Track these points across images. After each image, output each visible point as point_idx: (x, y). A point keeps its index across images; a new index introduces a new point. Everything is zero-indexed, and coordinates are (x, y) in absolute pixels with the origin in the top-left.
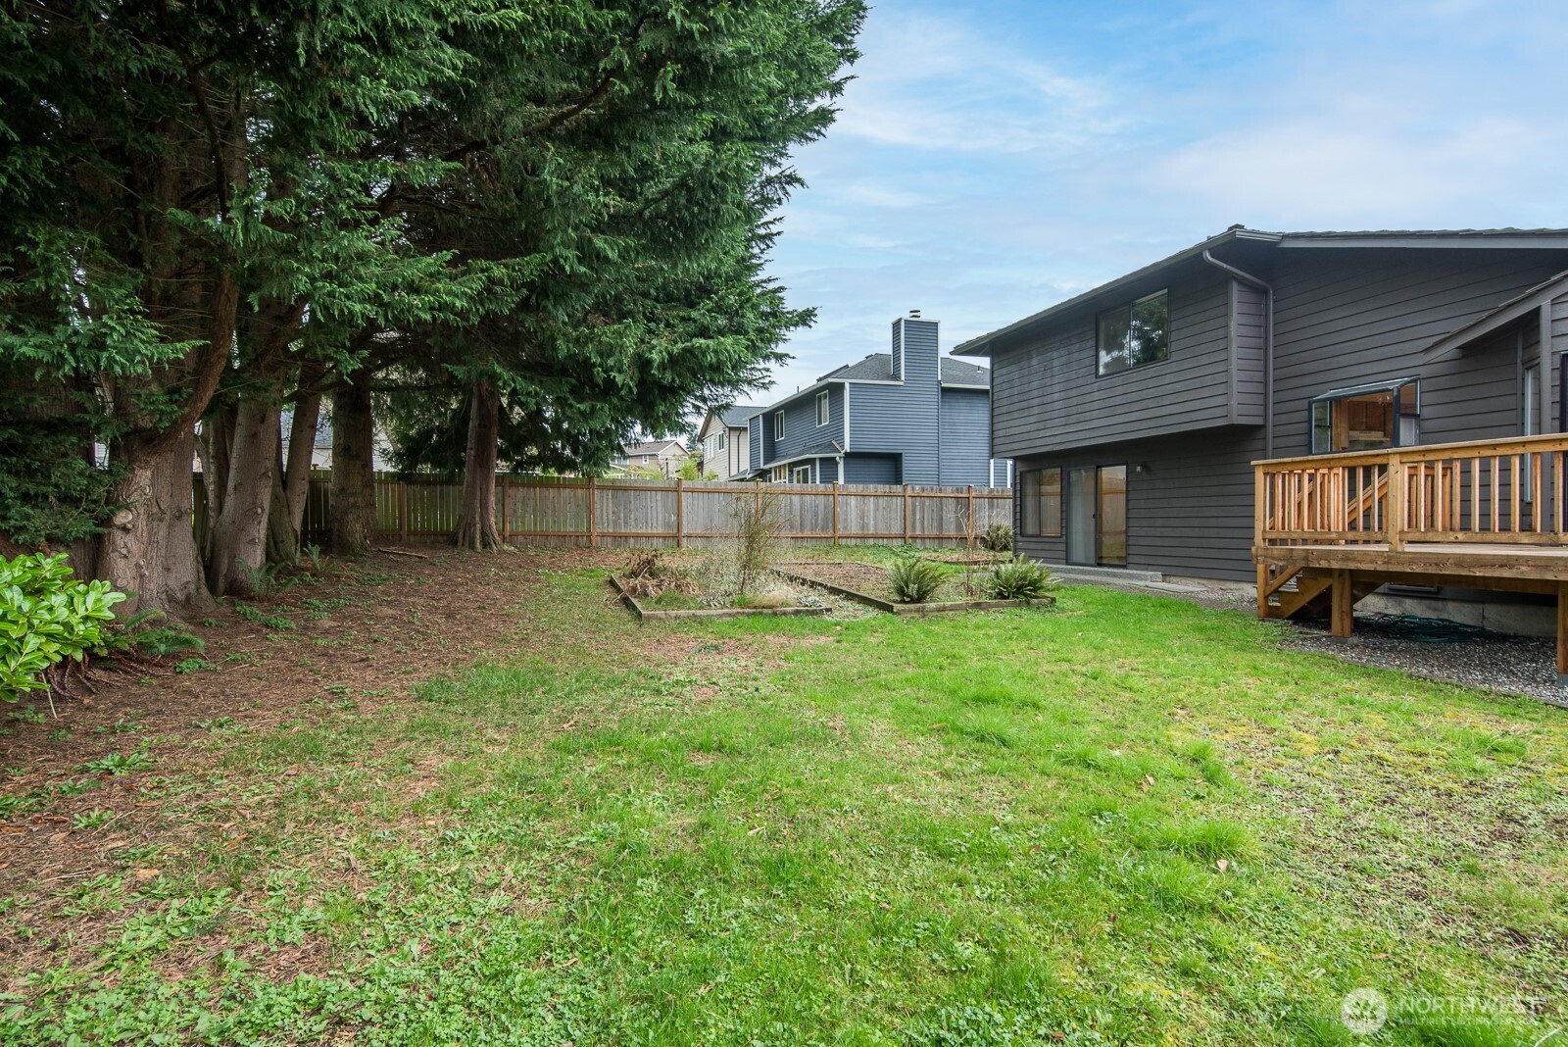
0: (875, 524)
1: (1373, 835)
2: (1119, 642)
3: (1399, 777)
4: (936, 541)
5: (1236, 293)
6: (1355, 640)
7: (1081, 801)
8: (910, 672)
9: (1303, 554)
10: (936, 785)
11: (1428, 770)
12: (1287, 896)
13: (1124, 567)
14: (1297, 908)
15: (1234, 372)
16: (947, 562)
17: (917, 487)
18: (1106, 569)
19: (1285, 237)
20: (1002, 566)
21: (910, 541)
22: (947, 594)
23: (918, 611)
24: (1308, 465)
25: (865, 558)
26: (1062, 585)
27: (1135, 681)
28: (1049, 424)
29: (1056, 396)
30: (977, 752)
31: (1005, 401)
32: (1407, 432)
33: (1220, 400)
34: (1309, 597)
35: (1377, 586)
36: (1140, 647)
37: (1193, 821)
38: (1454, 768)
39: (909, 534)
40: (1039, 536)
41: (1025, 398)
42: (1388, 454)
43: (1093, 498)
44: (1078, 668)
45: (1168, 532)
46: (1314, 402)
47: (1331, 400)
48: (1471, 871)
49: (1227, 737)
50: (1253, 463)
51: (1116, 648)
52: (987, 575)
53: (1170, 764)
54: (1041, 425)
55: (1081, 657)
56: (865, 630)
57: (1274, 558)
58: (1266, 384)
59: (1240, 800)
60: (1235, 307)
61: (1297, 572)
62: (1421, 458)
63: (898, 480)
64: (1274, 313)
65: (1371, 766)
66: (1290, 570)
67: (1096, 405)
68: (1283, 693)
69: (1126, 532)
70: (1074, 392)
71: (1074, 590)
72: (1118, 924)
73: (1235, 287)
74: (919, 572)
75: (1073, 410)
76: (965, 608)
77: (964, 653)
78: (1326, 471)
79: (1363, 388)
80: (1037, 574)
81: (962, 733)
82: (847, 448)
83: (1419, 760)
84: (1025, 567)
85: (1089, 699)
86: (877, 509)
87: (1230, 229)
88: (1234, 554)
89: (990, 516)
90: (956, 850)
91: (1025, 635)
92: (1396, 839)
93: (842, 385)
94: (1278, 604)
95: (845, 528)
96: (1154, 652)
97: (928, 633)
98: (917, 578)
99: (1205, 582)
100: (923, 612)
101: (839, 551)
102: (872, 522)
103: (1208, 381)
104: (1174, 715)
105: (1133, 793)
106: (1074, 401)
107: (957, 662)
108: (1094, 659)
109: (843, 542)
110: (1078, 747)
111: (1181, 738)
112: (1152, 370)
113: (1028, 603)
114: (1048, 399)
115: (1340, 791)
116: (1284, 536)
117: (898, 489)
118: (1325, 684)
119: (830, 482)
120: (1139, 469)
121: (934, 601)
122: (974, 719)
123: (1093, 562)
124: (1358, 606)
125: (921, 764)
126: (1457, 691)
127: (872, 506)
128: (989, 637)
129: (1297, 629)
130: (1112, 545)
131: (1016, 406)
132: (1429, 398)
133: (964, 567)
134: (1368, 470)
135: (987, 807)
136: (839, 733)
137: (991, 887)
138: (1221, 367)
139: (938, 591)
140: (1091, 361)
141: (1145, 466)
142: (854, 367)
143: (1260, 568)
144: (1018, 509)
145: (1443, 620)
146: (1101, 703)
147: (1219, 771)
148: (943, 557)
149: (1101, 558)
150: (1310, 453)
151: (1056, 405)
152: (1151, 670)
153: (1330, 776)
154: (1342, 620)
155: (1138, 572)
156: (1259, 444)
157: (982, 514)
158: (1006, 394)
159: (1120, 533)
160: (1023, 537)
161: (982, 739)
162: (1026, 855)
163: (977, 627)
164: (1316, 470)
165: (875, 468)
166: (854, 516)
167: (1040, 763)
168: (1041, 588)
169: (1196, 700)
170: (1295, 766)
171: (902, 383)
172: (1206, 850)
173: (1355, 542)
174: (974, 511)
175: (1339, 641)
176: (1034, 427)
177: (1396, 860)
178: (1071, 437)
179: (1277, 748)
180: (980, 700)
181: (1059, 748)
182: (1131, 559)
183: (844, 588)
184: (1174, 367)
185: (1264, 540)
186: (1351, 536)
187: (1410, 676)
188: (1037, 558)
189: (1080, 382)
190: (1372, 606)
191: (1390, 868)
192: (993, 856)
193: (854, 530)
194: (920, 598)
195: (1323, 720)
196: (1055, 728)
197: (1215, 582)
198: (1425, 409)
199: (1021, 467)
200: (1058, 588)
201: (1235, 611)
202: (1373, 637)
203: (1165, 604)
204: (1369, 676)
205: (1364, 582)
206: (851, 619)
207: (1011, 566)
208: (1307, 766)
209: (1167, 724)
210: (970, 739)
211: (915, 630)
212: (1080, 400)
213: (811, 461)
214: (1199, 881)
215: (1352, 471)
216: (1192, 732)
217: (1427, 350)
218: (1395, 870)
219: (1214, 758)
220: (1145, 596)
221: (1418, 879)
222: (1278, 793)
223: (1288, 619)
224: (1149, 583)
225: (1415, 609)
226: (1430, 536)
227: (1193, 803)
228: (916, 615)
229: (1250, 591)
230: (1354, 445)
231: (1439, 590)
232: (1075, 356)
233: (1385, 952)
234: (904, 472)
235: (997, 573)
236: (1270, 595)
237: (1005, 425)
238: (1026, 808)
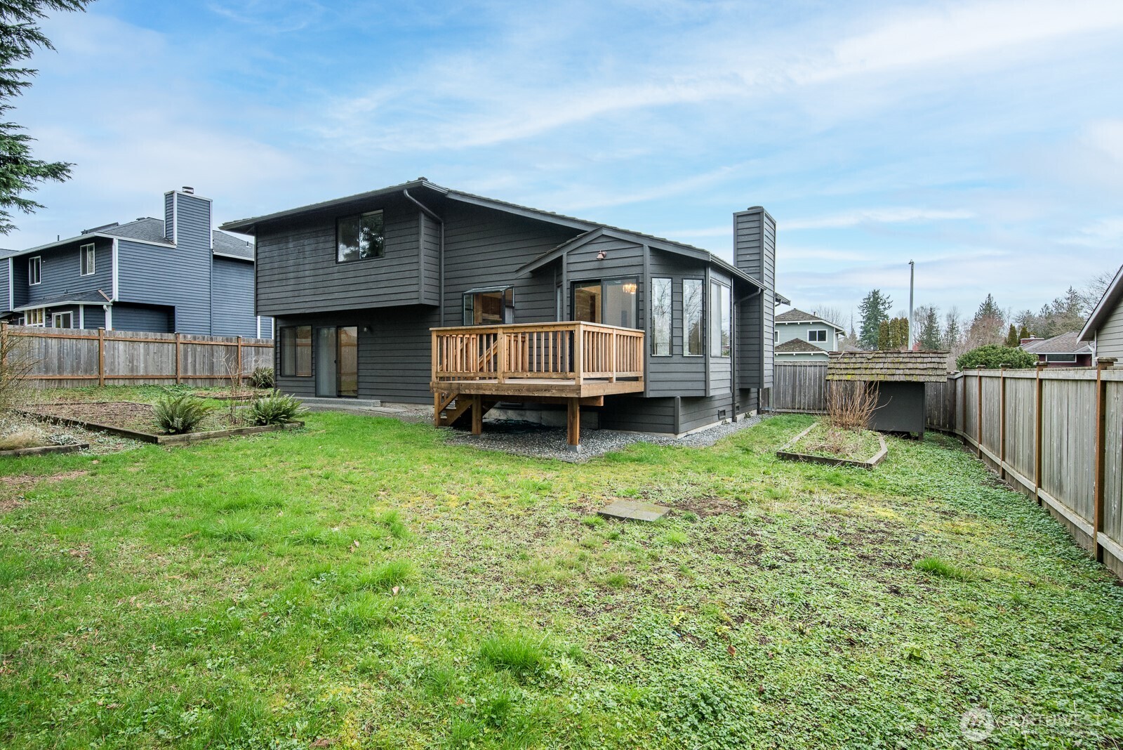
0: (146, 367)
1: (481, 549)
2: (348, 450)
3: (496, 512)
4: (208, 381)
5: (423, 221)
6: (483, 436)
7: (306, 569)
8: (168, 493)
9: (457, 386)
10: (181, 584)
11: (510, 506)
12: (431, 599)
13: (356, 397)
14: (436, 605)
15: (422, 270)
16: (216, 398)
17: (189, 336)
18: (343, 399)
19: (450, 192)
20: (261, 400)
21: (182, 381)
22: (213, 425)
23: (183, 440)
24: (459, 332)
25: (134, 397)
26: (310, 412)
27: (355, 477)
28: (302, 293)
29: (307, 273)
30: (224, 551)
31: (268, 273)
32: (508, 315)
33: (414, 288)
34: (462, 412)
35: (495, 403)
36: (361, 452)
37: (381, 566)
38: (521, 502)
39: (180, 375)
40: (295, 376)
41: (284, 271)
42: (497, 328)
43: (335, 349)
44: (315, 472)
45: (385, 373)
46: (465, 294)
47: (473, 293)
48: (523, 558)
49: (409, 505)
50: (431, 329)
51: (345, 455)
52: (248, 407)
53: (371, 530)
54: (296, 293)
55: (318, 464)
56: (125, 461)
57: (442, 389)
58: (440, 280)
59: (411, 545)
60: (423, 230)
61: (455, 397)
62: (511, 331)
63: (170, 328)
64: (445, 237)
65: (484, 509)
66: (451, 397)
67: (336, 282)
68: (443, 472)
69: (358, 373)
70: (321, 272)
71: (319, 415)
72: (321, 652)
73: (423, 217)
74: (185, 407)
75: (320, 284)
76: (229, 435)
77: (222, 471)
78: (468, 336)
79: (488, 289)
80: (289, 405)
81: (212, 537)
82: (116, 298)
83: (506, 501)
84: (280, 399)
85: (322, 493)
86: (147, 353)
87: (419, 179)
88: (419, 387)
89: (256, 361)
90: (194, 635)
91: (278, 452)
92: (491, 548)
93: (110, 241)
94: (446, 417)
95: (112, 370)
96: (370, 455)
97: (190, 459)
98: (183, 413)
99: (406, 405)
100: (188, 442)
101: (105, 392)
102: (142, 365)
103: (407, 274)
104: (378, 496)
105: (345, 556)
106: (320, 278)
107: (216, 479)
108: (328, 464)
109: (110, 383)
110: (308, 530)
111: (380, 511)
112: (375, 262)
113: (282, 427)
114: (301, 274)
115: (467, 527)
116: (447, 375)
117: (171, 336)
118: (466, 463)
119: (96, 328)
120: (365, 329)
121: (199, 431)
122: (224, 524)
123: (335, 394)
124: (486, 415)
125: (169, 571)
126: (527, 459)
127: (142, 351)
128: (248, 456)
129: (455, 432)
130: (348, 381)
131: (276, 277)
132: (519, 298)
133: (228, 402)
134: (488, 336)
135: (227, 592)
136: (81, 560)
137: (222, 656)
138: (414, 267)
139: (201, 423)
140: (332, 251)
141: (370, 328)
142: (125, 226)
143: (436, 395)
144: (278, 356)
145: (524, 421)
146: (329, 496)
147: (400, 528)
148: (213, 394)
149: (341, 391)
150: (463, 325)
151: (307, 280)
152: (367, 467)
153: (462, 519)
154: (477, 424)
155: (365, 401)
156: (437, 318)
157: (249, 359)
158: (268, 266)
159: (353, 374)
160: (280, 377)
161: (230, 539)
162: (256, 622)
163: (238, 449)
164: (464, 335)
165: (147, 317)
166: (122, 359)
167: (276, 548)
168: (293, 415)
169: (392, 484)
170: (445, 516)
171: (175, 247)
172: (385, 584)
173: (484, 378)
174: (243, 357)
175: (475, 437)
176: (290, 294)
177: (490, 561)
178: (319, 304)
179: (437, 507)
180: (231, 508)
181: (295, 534)
182: (361, 392)
183: (106, 425)
184: (387, 263)
185: (437, 377)
186: (480, 374)
187: (507, 454)
188: (290, 393)
189: (325, 265)
190: (493, 415)
191: (486, 567)
192: (227, 632)
193: (122, 371)
194: (186, 428)
195: (463, 485)
196: (293, 520)
197: (412, 405)
198: (517, 304)
199: (280, 324)
200: (307, 415)
201: (421, 423)
202: (493, 433)
203: (380, 421)
204: (488, 456)
205: (488, 401)
206: (111, 452)
207: (269, 399)
208: (452, 515)
209: (372, 503)
210: (218, 541)
211: (178, 457)
212: (325, 277)
213: (75, 308)
214: (378, 605)
215: (481, 336)
216: (388, 505)
217: (517, 271)
218: (489, 567)
219: (399, 520)
220: (367, 417)
221: (499, 569)
222: (434, 535)
223: (451, 426)
224: (372, 408)
225: (512, 415)
226: (516, 375)
227: (383, 553)
228: (182, 444)
229: (432, 410)
230: (485, 321)
231: (523, 405)
232: (321, 245)
233: (479, 617)
234: (177, 323)
235: (257, 406)
236: (441, 412)
237: (268, 290)
238: (261, 586)
